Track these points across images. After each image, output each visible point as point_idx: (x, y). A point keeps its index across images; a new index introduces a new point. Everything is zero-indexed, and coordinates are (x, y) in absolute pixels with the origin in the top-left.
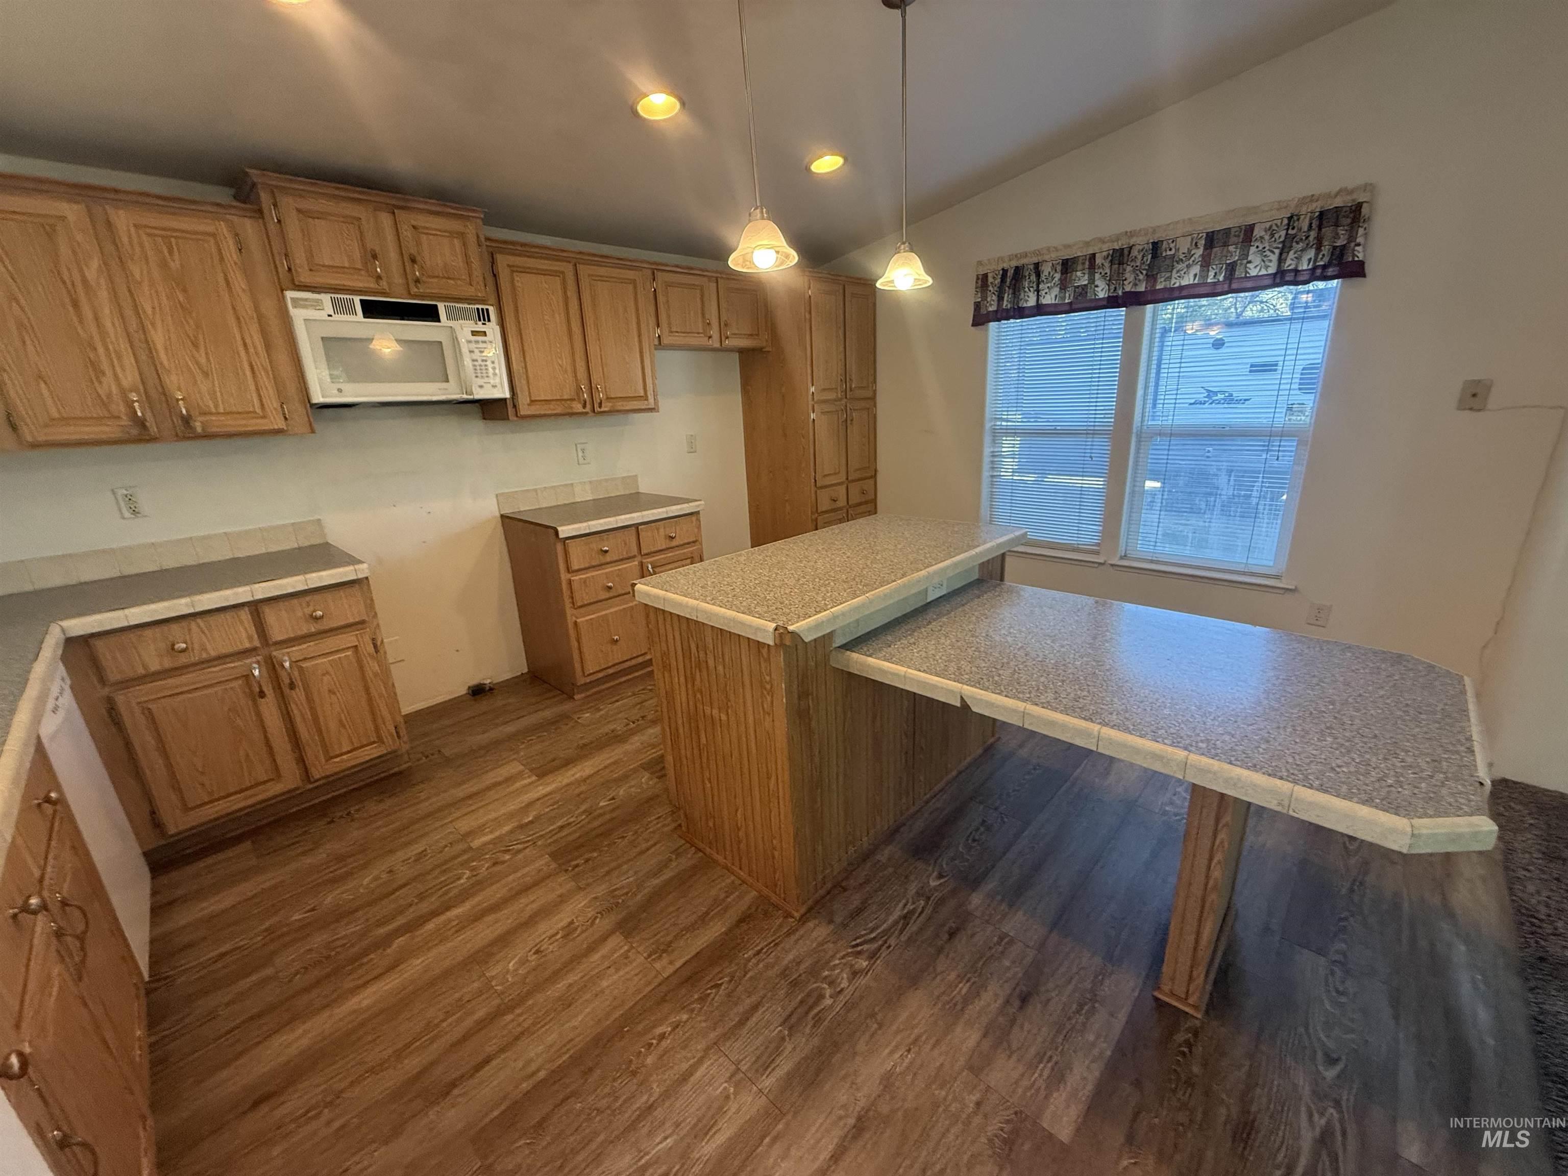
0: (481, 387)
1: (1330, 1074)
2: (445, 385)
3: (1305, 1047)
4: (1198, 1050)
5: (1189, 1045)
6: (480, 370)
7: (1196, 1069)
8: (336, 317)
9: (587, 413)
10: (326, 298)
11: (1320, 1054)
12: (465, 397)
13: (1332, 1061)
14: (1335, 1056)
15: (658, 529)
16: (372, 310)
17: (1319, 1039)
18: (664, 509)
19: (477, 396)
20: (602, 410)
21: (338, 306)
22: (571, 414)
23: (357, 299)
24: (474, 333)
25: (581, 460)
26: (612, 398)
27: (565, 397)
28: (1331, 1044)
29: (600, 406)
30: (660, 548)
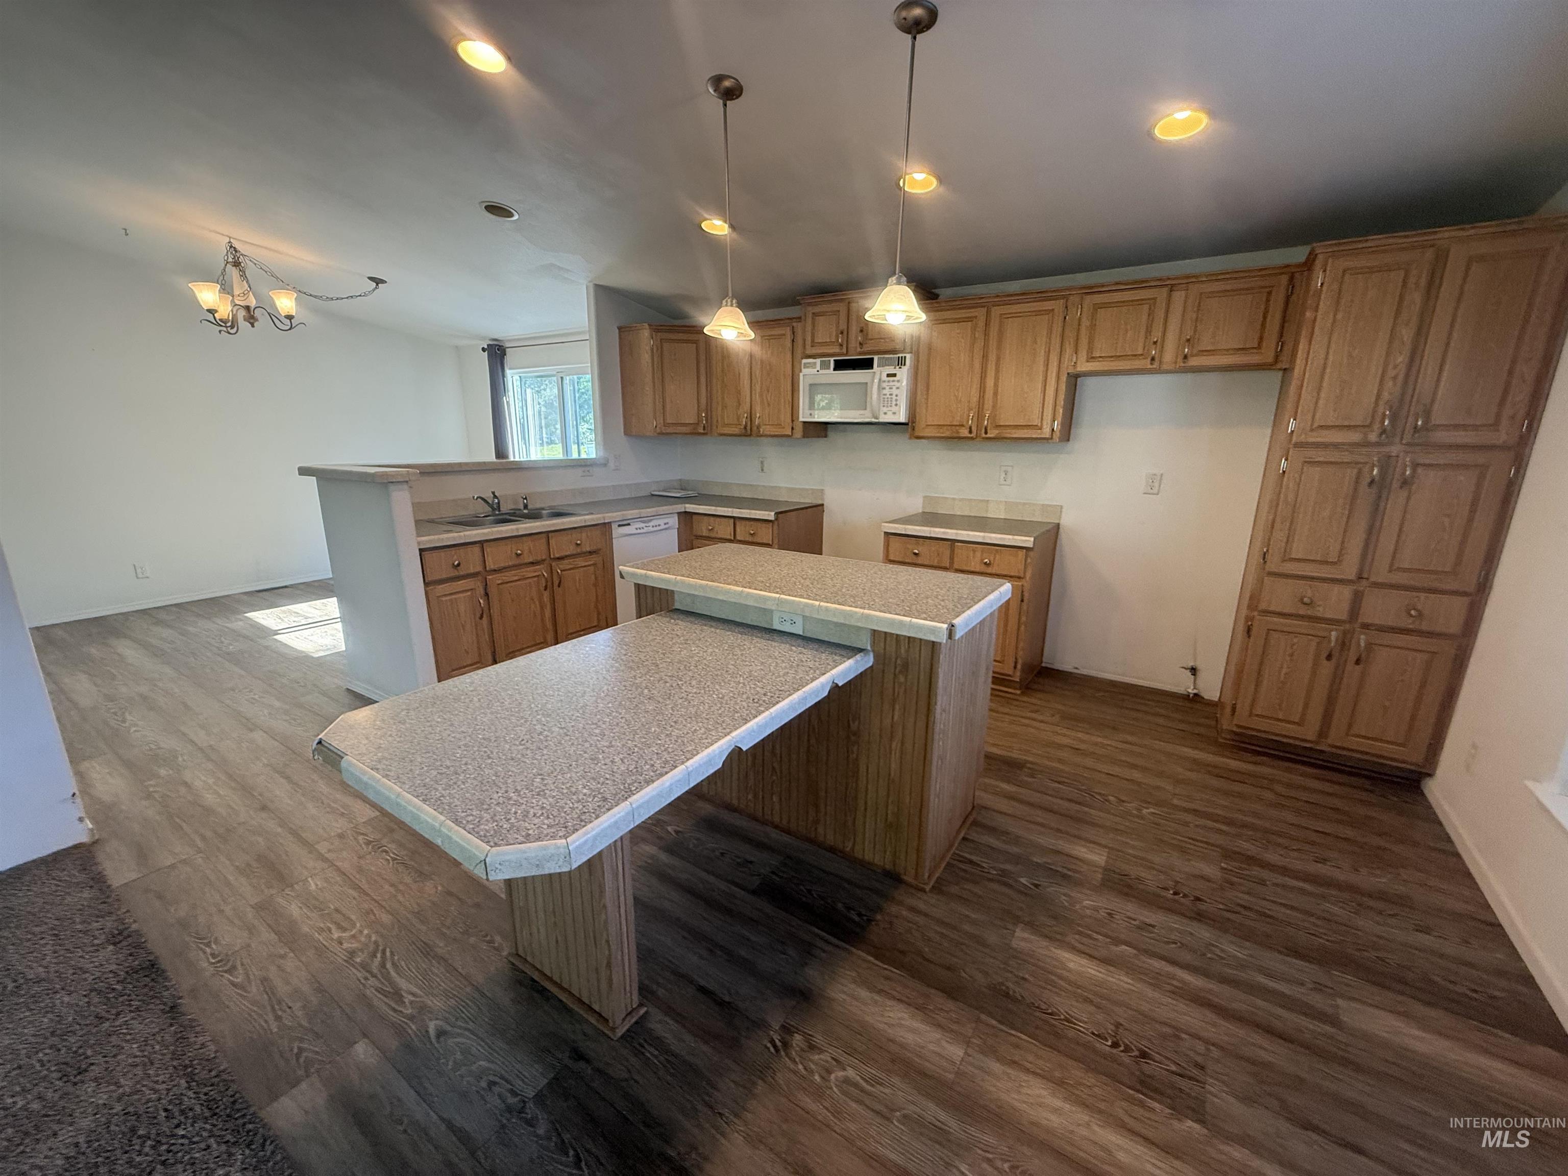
0: (885, 413)
1: (432, 1027)
2: (862, 412)
3: (457, 1019)
4: (485, 947)
5: (489, 942)
6: (888, 401)
7: (472, 940)
8: (821, 372)
9: (972, 438)
10: (818, 361)
11: (449, 1028)
12: (874, 420)
13: (441, 1033)
14: (442, 1039)
15: (974, 551)
16: (840, 365)
17: (459, 1035)
18: (982, 534)
19: (881, 420)
20: (988, 435)
21: (825, 366)
22: (960, 438)
23: (832, 360)
24: (888, 375)
25: (1002, 482)
26: (1000, 426)
27: (955, 423)
28: (451, 1042)
29: (986, 433)
30: (972, 569)
